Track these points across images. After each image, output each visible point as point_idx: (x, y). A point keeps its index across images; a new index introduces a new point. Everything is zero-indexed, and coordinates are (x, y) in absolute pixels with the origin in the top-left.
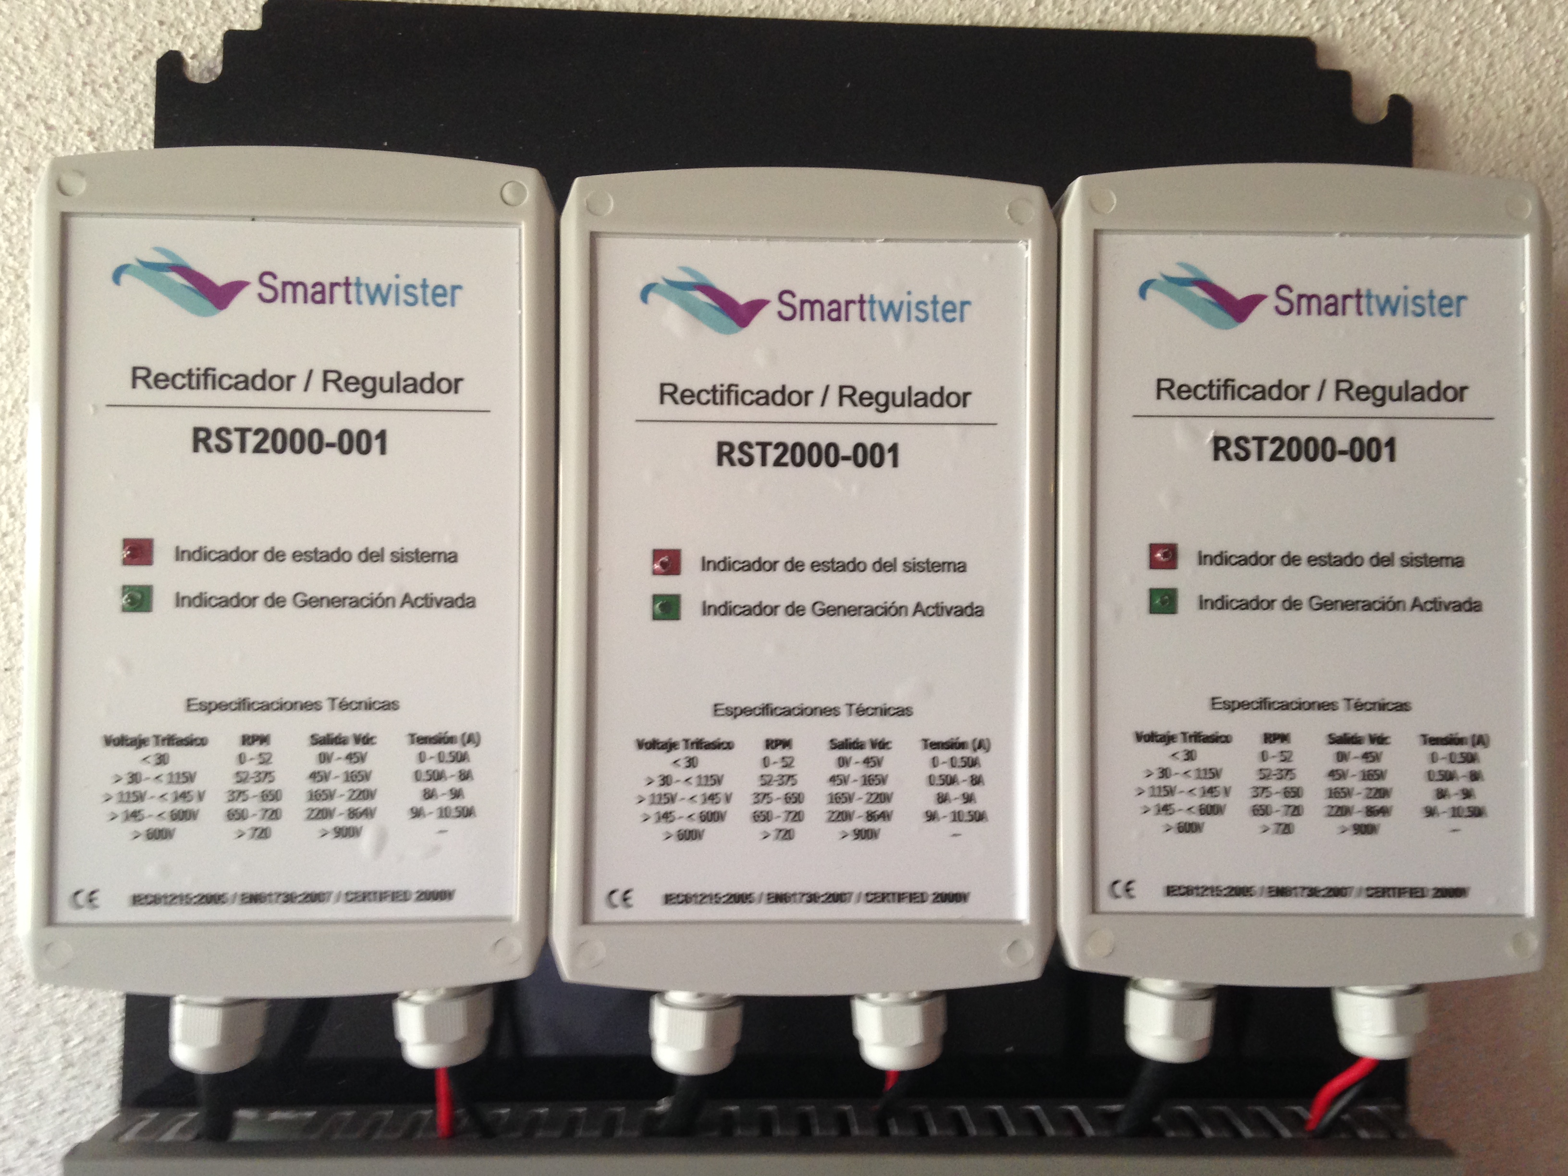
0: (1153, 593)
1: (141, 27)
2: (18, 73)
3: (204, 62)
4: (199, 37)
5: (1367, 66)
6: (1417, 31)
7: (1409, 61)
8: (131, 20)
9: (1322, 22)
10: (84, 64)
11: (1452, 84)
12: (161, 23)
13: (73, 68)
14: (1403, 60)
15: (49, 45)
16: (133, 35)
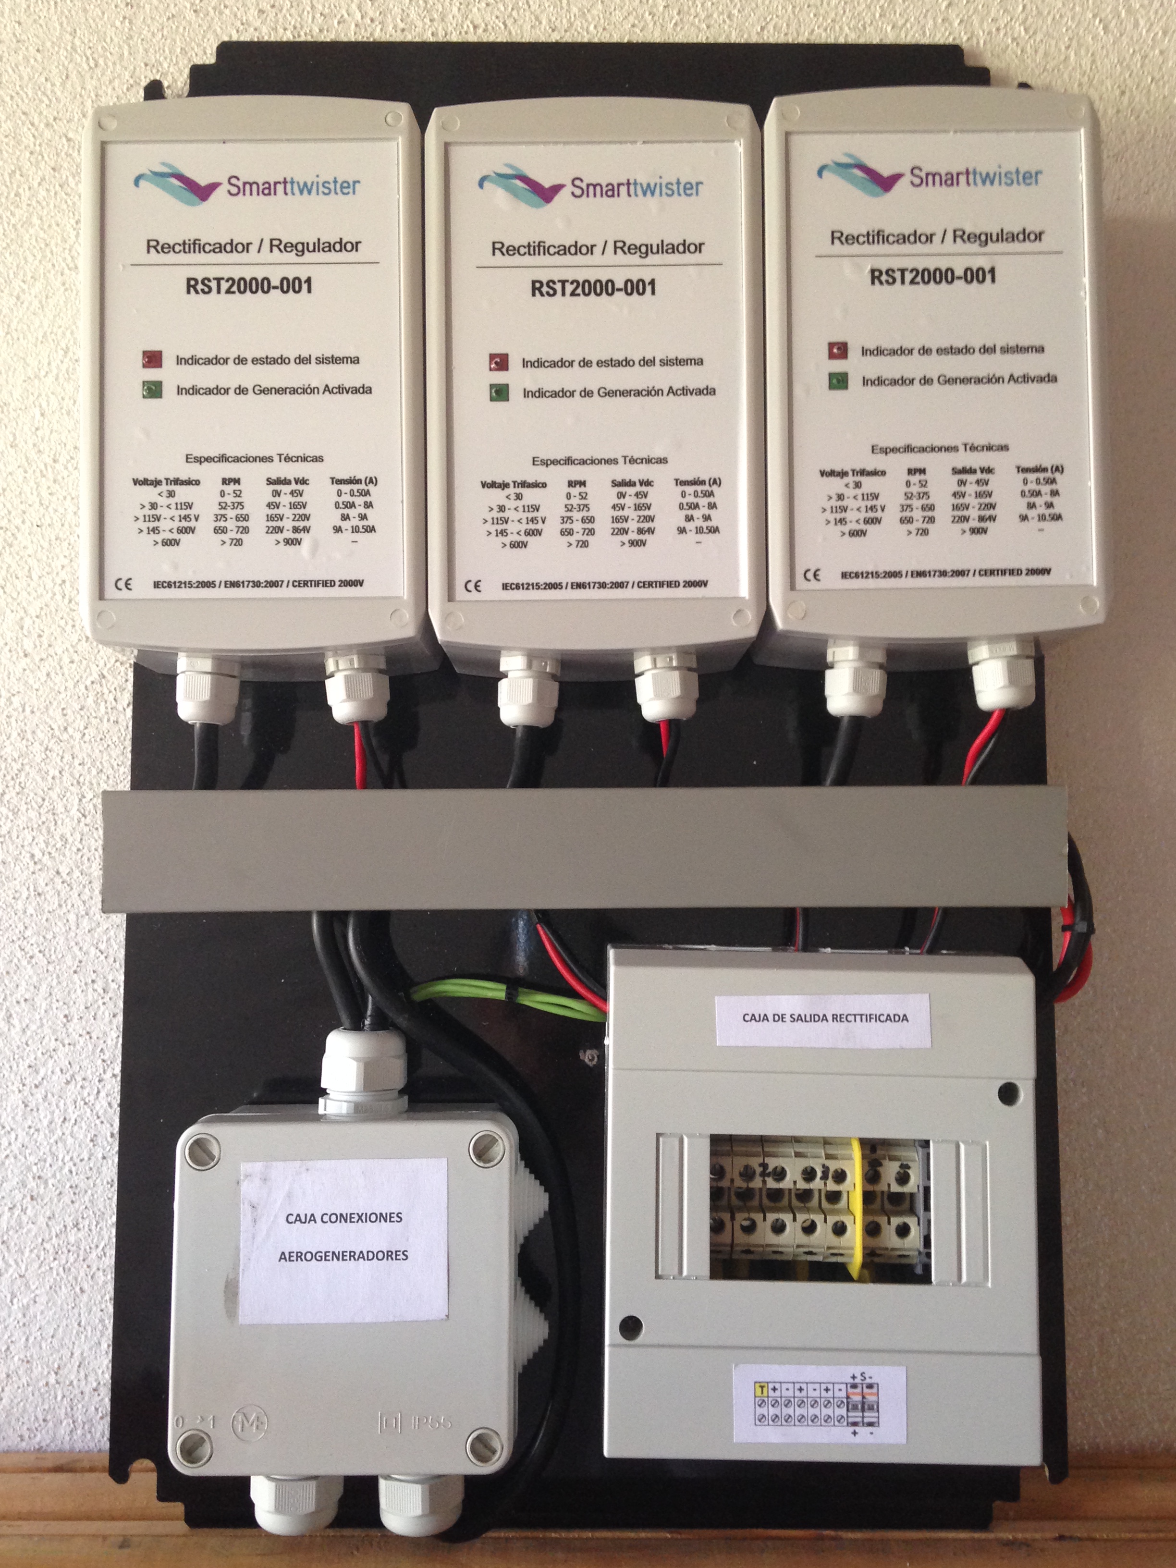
0: (831, 376)
1: (132, 68)
2: (48, 103)
3: (175, 91)
4: (172, 74)
5: (1003, 65)
6: (1038, 40)
7: (1034, 61)
8: (125, 63)
9: (969, 35)
10: (93, 95)
11: (1066, 76)
12: (146, 65)
13: (85, 98)
14: (1029, 61)
15: (69, 83)
16: (127, 73)
